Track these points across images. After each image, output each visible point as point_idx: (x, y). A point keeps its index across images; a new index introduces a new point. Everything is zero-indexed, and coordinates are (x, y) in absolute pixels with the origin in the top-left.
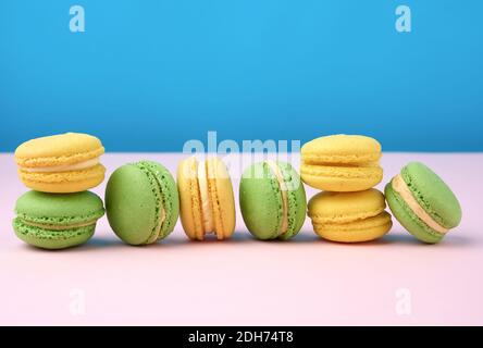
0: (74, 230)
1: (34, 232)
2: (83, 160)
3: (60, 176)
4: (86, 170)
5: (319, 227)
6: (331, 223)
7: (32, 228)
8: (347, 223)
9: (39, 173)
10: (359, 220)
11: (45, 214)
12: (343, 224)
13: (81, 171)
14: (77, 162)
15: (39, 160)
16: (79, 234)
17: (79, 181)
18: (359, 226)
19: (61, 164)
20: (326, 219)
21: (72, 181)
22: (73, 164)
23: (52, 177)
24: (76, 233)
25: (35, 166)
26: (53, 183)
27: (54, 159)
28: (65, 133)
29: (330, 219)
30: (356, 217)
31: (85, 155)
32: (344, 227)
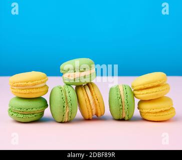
0: (33, 114)
1: (16, 115)
2: (38, 84)
3: (28, 91)
4: (39, 88)
5: (143, 114)
6: (149, 113)
7: (15, 113)
8: (156, 113)
9: (19, 89)
10: (162, 111)
11: (20, 107)
12: (154, 113)
13: (37, 88)
14: (36, 84)
15: (19, 84)
16: (35, 116)
17: (36, 93)
18: (161, 114)
19: (29, 85)
20: (147, 111)
21: (33, 93)
22: (34, 85)
23: (25, 91)
24: (34, 115)
25: (17, 86)
26: (25, 93)
27: (25, 83)
28: (31, 71)
29: (148, 111)
30: (160, 110)
31: (39, 82)
32: (154, 115)
